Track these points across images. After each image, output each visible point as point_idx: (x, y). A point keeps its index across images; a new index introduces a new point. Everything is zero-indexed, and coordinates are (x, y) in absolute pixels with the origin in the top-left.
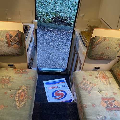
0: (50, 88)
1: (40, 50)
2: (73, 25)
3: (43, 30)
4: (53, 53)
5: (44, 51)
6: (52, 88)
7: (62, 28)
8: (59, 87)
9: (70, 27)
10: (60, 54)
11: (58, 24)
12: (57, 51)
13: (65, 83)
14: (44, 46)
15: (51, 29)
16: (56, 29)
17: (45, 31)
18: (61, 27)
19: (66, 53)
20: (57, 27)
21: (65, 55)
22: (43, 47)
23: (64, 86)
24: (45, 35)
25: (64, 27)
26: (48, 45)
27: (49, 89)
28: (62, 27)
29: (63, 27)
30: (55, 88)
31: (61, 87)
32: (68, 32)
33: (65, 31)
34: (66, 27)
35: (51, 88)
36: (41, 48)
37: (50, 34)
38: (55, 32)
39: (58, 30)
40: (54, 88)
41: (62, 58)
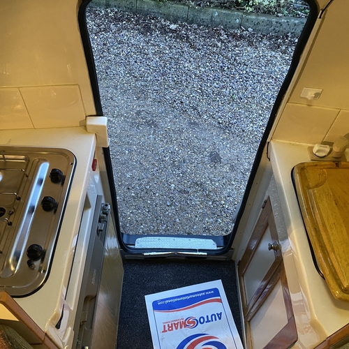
0: (167, 328)
1: (137, 121)
2: (251, 7)
3: (147, 30)
4: (181, 132)
5: (149, 125)
6: (176, 328)
7: (212, 20)
8: (201, 321)
9: (240, 14)
10: (204, 139)
11: (199, 5)
12: (195, 123)
13: (220, 301)
14: (148, 102)
15: (173, 27)
16: (191, 23)
17: (151, 34)
18: (209, 17)
19: (224, 133)
20: (194, 16)
21: (223, 139)
22: (146, 108)
23: (220, 319)
24: (151, 50)
25: (219, 15)
26: (163, 99)
27: (165, 331)
28: (212, 17)
29: (217, 14)
30: (186, 326)
31: (208, 321)
32: (234, 36)
33: (222, 32)
34: (228, 15)
35: (170, 328)
36: (138, 113)
37: (170, 48)
38: (188, 37)
39: (199, 26)
40: (181, 327)
41: (211, 155)
